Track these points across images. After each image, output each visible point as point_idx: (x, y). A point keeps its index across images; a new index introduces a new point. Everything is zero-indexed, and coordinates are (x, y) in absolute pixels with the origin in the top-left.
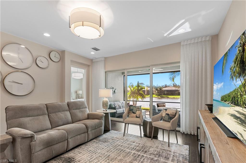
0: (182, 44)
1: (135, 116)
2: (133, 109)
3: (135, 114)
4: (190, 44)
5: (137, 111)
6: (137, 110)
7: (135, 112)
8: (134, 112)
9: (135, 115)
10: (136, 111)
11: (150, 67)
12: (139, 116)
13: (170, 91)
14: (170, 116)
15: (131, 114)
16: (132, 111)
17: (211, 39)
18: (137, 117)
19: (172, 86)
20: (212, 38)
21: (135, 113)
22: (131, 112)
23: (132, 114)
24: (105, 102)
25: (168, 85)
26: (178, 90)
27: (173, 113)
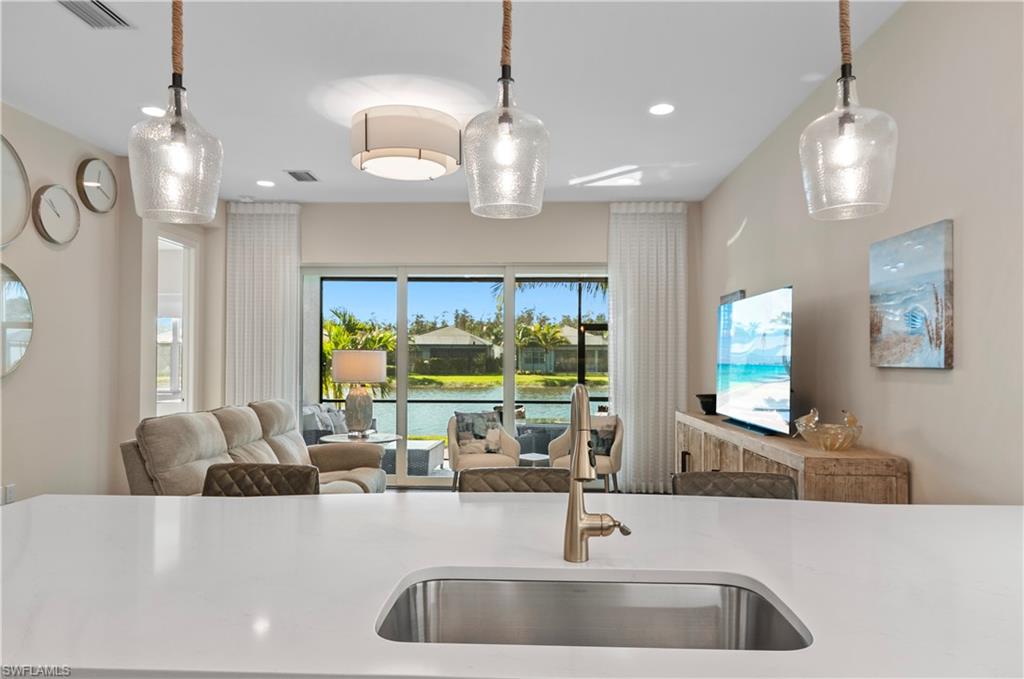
0: (614, 209)
1: (483, 448)
2: (473, 425)
3: (483, 441)
4: (635, 214)
5: (490, 430)
6: (488, 427)
7: (482, 435)
8: (477, 432)
9: (481, 444)
10: (486, 430)
11: (507, 268)
12: (496, 448)
13: (449, 350)
14: (601, 436)
15: (467, 441)
16: (473, 431)
17: (685, 212)
18: (489, 451)
19: (451, 322)
20: (688, 210)
21: (482, 438)
22: (469, 434)
23: (474, 440)
24: (363, 403)
25: (428, 319)
26: (485, 345)
27: (608, 426)
